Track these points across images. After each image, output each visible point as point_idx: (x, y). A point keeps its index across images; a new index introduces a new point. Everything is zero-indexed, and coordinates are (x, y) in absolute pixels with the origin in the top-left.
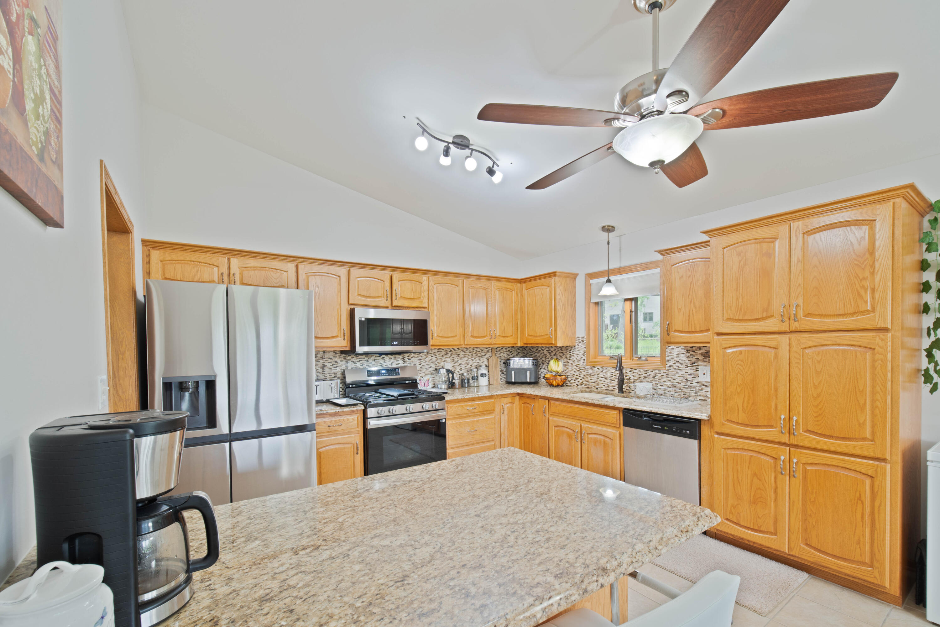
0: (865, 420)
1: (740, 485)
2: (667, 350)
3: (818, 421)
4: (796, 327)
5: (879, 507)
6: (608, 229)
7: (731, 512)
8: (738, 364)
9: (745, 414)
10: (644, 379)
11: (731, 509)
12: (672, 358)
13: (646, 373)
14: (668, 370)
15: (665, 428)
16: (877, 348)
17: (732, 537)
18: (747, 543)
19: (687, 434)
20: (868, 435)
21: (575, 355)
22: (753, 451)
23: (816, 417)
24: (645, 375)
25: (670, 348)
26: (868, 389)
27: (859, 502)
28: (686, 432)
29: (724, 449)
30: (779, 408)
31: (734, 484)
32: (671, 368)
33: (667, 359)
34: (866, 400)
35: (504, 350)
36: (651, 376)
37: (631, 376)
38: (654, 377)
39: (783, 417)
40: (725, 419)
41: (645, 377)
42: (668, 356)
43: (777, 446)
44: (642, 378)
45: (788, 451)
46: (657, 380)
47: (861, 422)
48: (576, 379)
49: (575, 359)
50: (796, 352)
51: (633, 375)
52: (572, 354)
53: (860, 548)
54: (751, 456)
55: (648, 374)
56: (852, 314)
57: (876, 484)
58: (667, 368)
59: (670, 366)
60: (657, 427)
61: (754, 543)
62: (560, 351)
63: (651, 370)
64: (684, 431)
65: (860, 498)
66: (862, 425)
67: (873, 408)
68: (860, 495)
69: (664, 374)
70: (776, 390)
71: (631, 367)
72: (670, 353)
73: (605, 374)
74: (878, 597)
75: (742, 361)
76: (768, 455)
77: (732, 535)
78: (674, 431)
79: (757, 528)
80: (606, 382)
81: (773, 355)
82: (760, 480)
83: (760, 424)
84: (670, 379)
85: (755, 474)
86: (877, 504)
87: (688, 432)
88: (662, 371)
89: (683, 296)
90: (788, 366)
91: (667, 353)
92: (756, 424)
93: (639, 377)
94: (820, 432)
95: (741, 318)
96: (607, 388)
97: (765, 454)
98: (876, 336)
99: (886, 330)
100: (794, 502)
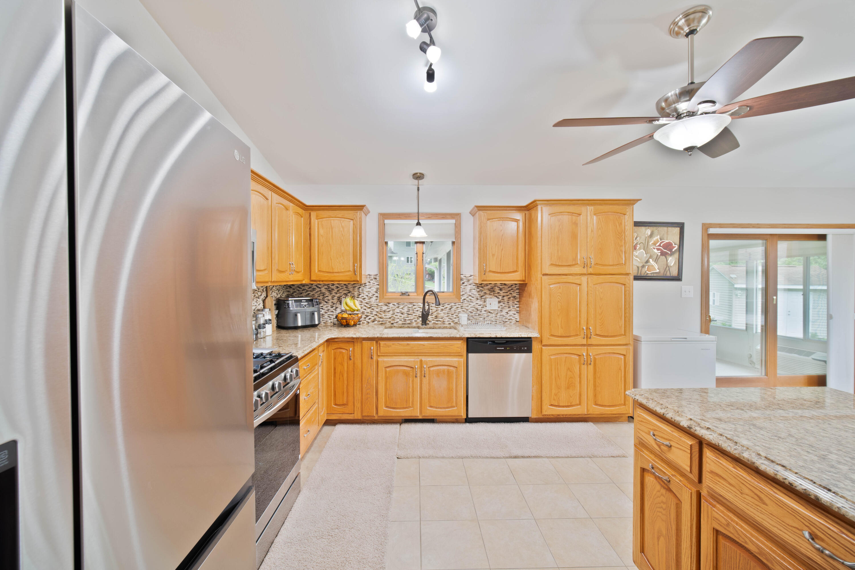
0: (622, 324)
1: (559, 379)
2: (461, 286)
3: (601, 328)
4: (590, 272)
6: (419, 177)
7: (554, 399)
8: (558, 295)
9: (563, 329)
10: (441, 311)
11: (554, 397)
12: (465, 293)
13: (443, 306)
14: (463, 302)
15: (508, 348)
16: (626, 284)
17: (552, 417)
18: (562, 417)
19: (526, 350)
20: (623, 333)
21: (365, 292)
22: (566, 353)
23: (600, 326)
24: (442, 308)
25: (464, 285)
26: (623, 307)
27: (620, 370)
28: (524, 348)
29: (549, 356)
31: (556, 379)
32: (465, 301)
33: (462, 293)
34: (622, 313)
35: (274, 288)
36: (448, 309)
38: (450, 309)
39: (583, 328)
40: (550, 335)
41: (442, 310)
42: (462, 292)
43: (580, 347)
44: (440, 311)
45: (586, 349)
46: (453, 311)
47: (620, 325)
48: (367, 316)
49: (365, 297)
50: (591, 287)
52: (361, 291)
53: (620, 396)
54: (566, 357)
55: (445, 307)
57: (627, 358)
58: (462, 301)
59: (464, 299)
60: (501, 348)
61: (566, 415)
63: (448, 303)
66: (620, 327)
67: (626, 317)
68: (620, 366)
69: (459, 306)
70: (580, 311)
72: (464, 289)
73: (401, 310)
74: (619, 421)
75: (561, 293)
76: (575, 354)
77: (552, 415)
78: (515, 349)
79: (569, 404)
80: (402, 317)
81: (578, 289)
82: (571, 372)
83: (571, 335)
84: (464, 309)
85: (569, 369)
86: (627, 369)
87: (526, 348)
88: (457, 304)
89: (496, 244)
90: (587, 296)
91: (461, 289)
92: (569, 335)
93: (437, 310)
94: (602, 335)
95: (560, 264)
96: (404, 322)
97: (573, 354)
98: (626, 277)
99: (630, 274)
100: (589, 380)
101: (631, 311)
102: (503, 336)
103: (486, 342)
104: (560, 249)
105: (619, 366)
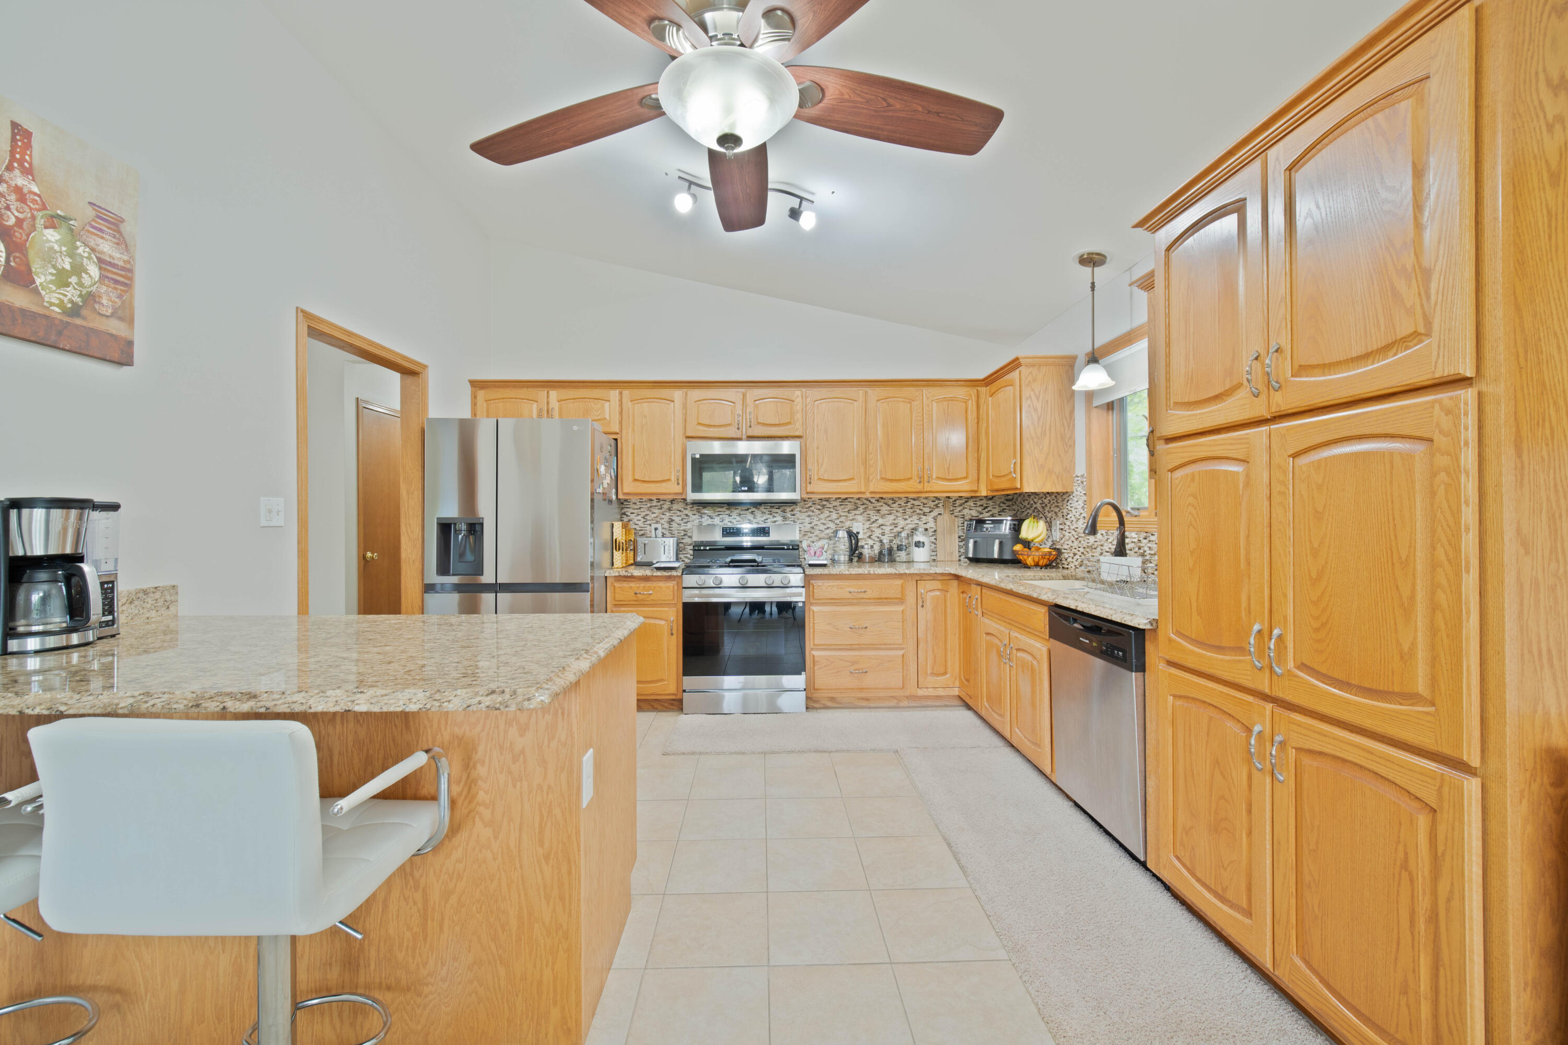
0: (1413, 644)
1: (1194, 783)
3: (1317, 640)
4: (1278, 406)
5: (1449, 900)
6: (1092, 260)
7: (1182, 843)
9: (1201, 615)
11: (1182, 835)
16: (1437, 437)
19: (1120, 659)
20: (1421, 687)
21: (1072, 509)
22: (1214, 706)
23: (1317, 630)
26: (1421, 555)
27: (1405, 874)
28: (1118, 653)
29: (1175, 696)
30: (1252, 607)
31: (1186, 779)
34: (1414, 585)
37: (1146, 549)
39: (1256, 627)
40: (1174, 629)
43: (1250, 698)
45: (1268, 713)
47: (1406, 648)
48: (1075, 554)
49: (1073, 518)
50: (1281, 467)
52: (1069, 507)
54: (1211, 718)
56: (1385, 349)
57: (1442, 829)
60: (1084, 641)
62: (1056, 504)
64: (1116, 652)
65: (1405, 866)
66: (1407, 657)
67: (1434, 607)
68: (1406, 854)
70: (1249, 564)
75: (1195, 496)
76: (1237, 720)
79: (1220, 891)
81: (1242, 479)
82: (1224, 776)
83: (1223, 644)
85: (1217, 762)
86: (1443, 888)
87: (1121, 653)
90: (1266, 503)
94: (1322, 668)
95: (1192, 398)
97: (1232, 716)
98: (1434, 401)
99: (1461, 381)
100: (1279, 843)
101: (1470, 581)
102: (1085, 611)
103: (1068, 619)
104: (1191, 347)
105: (1401, 848)
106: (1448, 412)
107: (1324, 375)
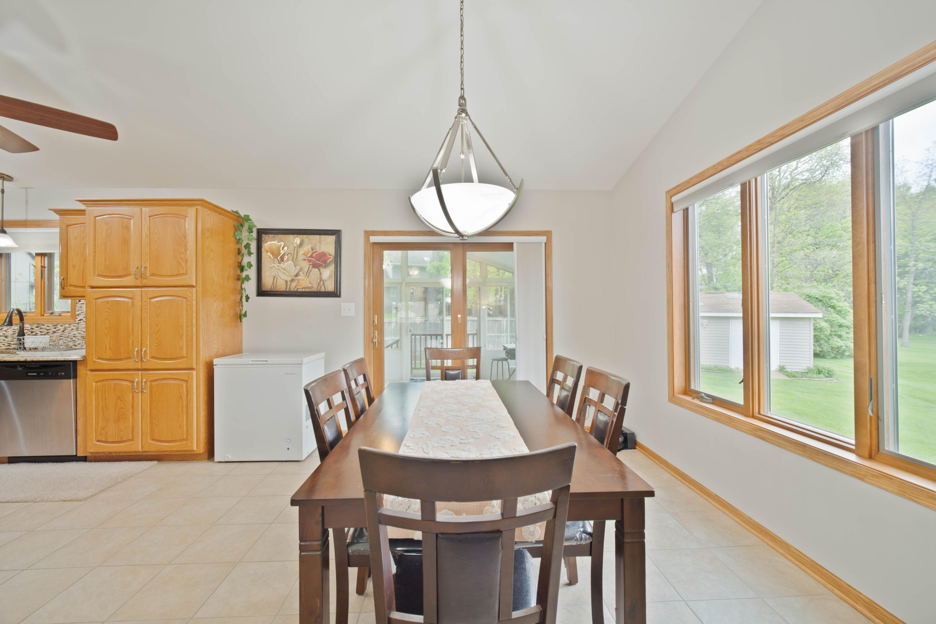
0: (183, 345)
1: (107, 410)
2: (77, 305)
3: (158, 349)
4: (145, 283)
5: (189, 400)
6: (2, 177)
7: (100, 434)
8: (106, 311)
9: (111, 350)
10: (52, 334)
11: (101, 431)
12: (82, 312)
13: (56, 328)
14: (78, 323)
15: (41, 374)
16: (188, 298)
18: (115, 454)
19: (63, 375)
20: (185, 355)
22: (117, 379)
23: (157, 346)
24: (54, 330)
25: (80, 303)
26: (185, 325)
27: (181, 399)
28: (61, 374)
29: (96, 382)
30: (134, 343)
31: (103, 410)
32: (82, 321)
33: (77, 313)
34: (183, 331)
36: (61, 331)
37: (38, 332)
38: (63, 331)
39: (136, 349)
40: (96, 358)
41: (54, 332)
42: (78, 311)
43: (133, 372)
44: (51, 333)
45: (140, 374)
46: (67, 333)
47: (181, 346)
50: (145, 301)
51: (40, 330)
53: (181, 430)
54: (116, 384)
55: (57, 329)
56: (177, 275)
57: (189, 384)
58: (77, 322)
59: (80, 320)
60: (32, 374)
61: (119, 453)
63: (61, 325)
64: (59, 374)
65: (181, 397)
66: (181, 348)
67: (187, 336)
68: (181, 394)
69: (75, 328)
70: (133, 330)
71: (38, 323)
72: (81, 307)
73: (4, 332)
75: (109, 309)
76: (128, 381)
77: (103, 453)
78: (50, 375)
79: (120, 440)
80: (6, 341)
81: (130, 304)
82: (122, 401)
83: (122, 358)
84: (80, 331)
85: (119, 397)
86: (189, 398)
87: (63, 373)
88: (72, 325)
90: (140, 312)
91: (77, 308)
92: (119, 358)
93: (48, 333)
94: (159, 357)
95: (108, 274)
96: (8, 347)
97: (126, 380)
98: (188, 290)
99: (193, 286)
100: (144, 411)
101: (194, 329)
102: (34, 360)
103: (16, 367)
104: (108, 256)
105: (180, 394)
106: (191, 293)
107: (160, 278)
